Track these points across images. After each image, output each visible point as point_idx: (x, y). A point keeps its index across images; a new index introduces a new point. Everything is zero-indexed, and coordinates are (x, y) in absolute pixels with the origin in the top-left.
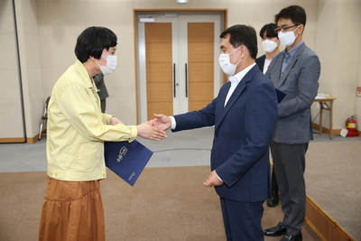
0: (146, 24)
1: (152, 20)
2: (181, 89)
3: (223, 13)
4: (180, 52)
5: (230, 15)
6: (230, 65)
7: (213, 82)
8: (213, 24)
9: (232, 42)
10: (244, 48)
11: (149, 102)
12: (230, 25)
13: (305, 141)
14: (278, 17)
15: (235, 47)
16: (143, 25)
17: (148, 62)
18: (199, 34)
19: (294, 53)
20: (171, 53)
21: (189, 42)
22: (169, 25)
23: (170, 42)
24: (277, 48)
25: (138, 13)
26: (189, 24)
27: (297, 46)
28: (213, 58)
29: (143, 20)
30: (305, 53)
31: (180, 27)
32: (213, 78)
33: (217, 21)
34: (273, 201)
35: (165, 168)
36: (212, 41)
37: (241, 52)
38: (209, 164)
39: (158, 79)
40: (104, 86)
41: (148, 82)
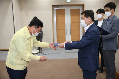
0: (56, 10)
1: (58, 8)
2: (68, 32)
3: (83, 6)
4: (68, 19)
5: (85, 6)
6: (85, 24)
7: (79, 29)
8: (79, 9)
9: (85, 16)
10: (90, 18)
11: (57, 37)
12: (85, 9)
13: (115, 49)
14: (105, 7)
15: (86, 18)
16: (55, 10)
17: (57, 23)
18: (74, 13)
19: (111, 18)
20: (65, 19)
21: (71, 16)
22: (64, 10)
23: (64, 16)
24: (102, 17)
25: (54, 6)
26: (71, 9)
27: (112, 16)
28: (79, 21)
29: (55, 8)
30: (115, 19)
31: (68, 11)
32: (79, 28)
33: (81, 8)
34: (101, 71)
35: (63, 59)
36: (79, 15)
37: (89, 19)
38: (77, 58)
39: (60, 28)
40: (42, 31)
41: (57, 29)
